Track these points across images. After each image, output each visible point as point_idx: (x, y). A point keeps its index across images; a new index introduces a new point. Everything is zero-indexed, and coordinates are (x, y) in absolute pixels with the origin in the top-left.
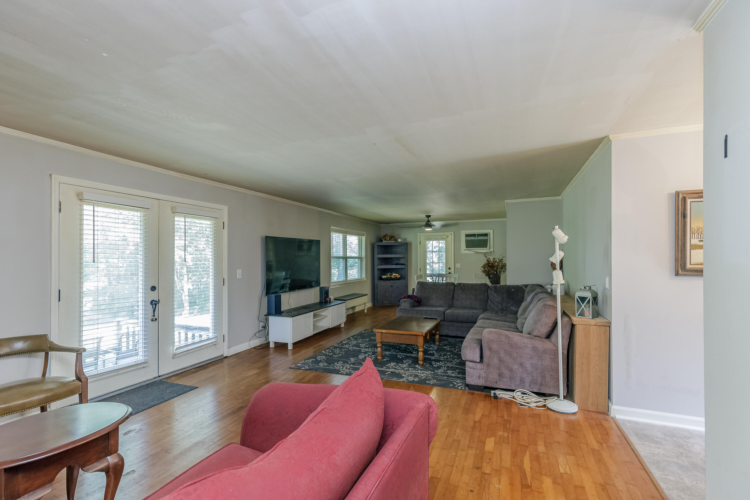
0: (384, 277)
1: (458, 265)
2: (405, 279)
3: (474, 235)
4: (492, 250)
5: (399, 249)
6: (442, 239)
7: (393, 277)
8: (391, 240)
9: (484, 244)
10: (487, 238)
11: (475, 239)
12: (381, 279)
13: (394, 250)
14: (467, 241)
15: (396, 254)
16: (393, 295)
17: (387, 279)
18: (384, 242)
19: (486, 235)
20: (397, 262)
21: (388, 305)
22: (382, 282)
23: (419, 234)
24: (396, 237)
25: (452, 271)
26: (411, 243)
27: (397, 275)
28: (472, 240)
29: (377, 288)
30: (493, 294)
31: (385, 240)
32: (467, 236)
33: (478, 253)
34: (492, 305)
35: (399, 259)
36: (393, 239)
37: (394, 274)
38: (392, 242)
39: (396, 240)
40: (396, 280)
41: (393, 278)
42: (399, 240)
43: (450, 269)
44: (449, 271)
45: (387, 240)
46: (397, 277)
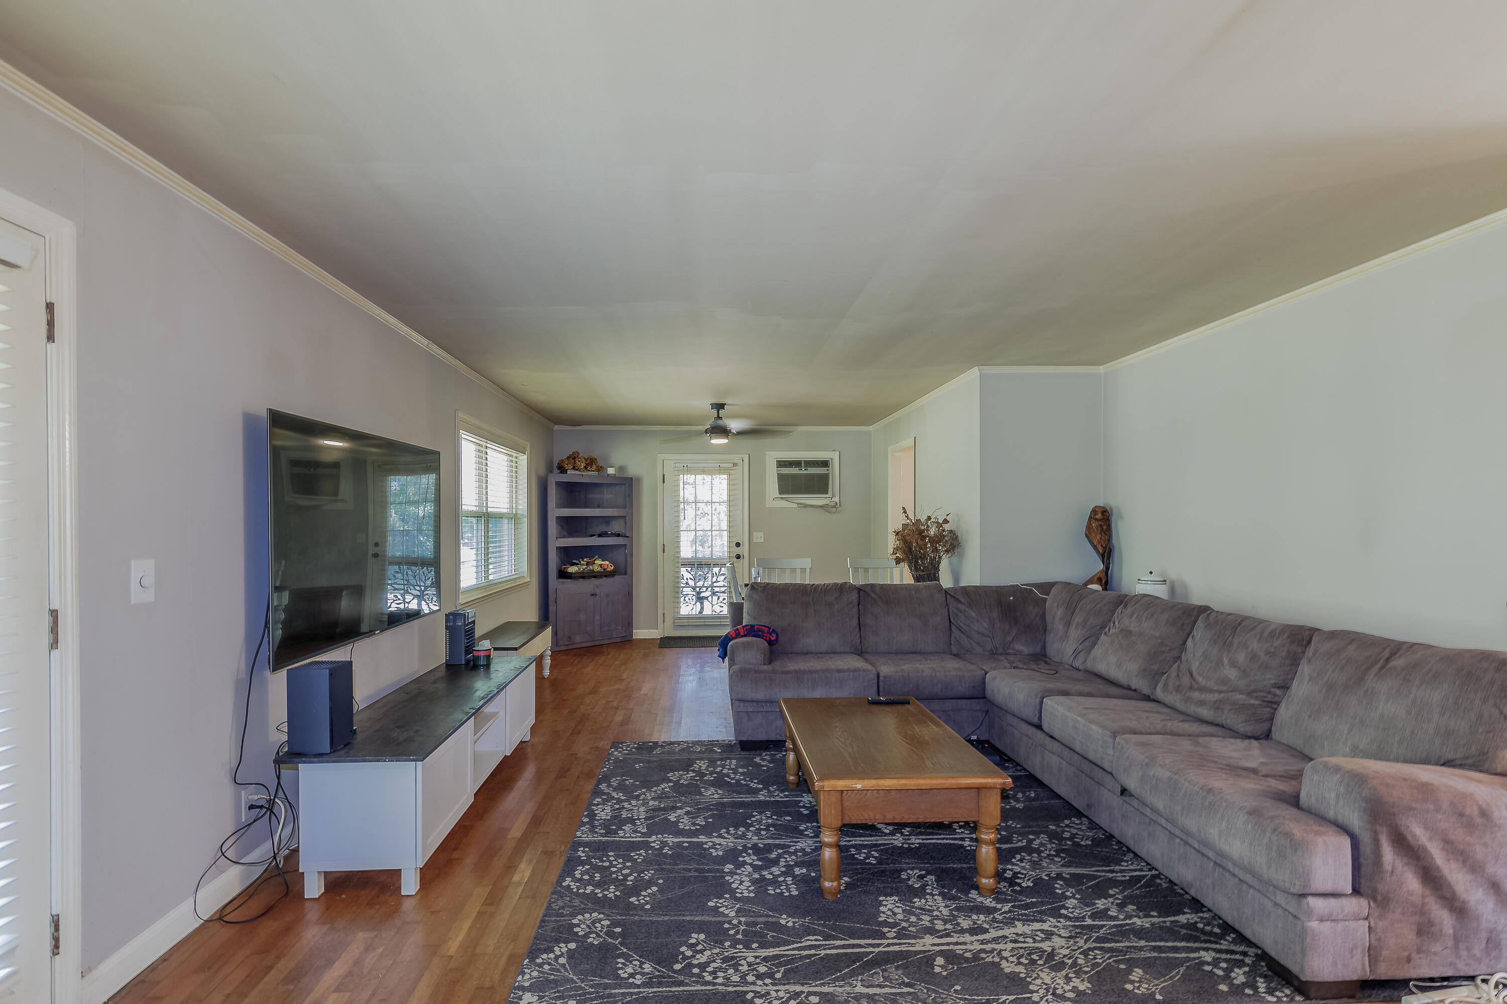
0: (572, 569)
1: (759, 537)
2: (626, 574)
3: (797, 464)
4: (837, 499)
5: (607, 495)
6: (721, 471)
7: (596, 568)
8: (589, 469)
9: (819, 485)
10: (828, 470)
11: (801, 472)
12: (563, 575)
13: (594, 496)
14: (781, 478)
15: (599, 507)
16: (597, 618)
17: (583, 576)
18: (572, 475)
19: (825, 464)
20: (602, 528)
21: (585, 645)
22: (569, 584)
23: (660, 457)
24: (600, 463)
25: (744, 550)
26: (639, 480)
27: (607, 563)
28: (793, 476)
29: (556, 602)
31: (574, 468)
32: (781, 464)
33: (806, 506)
35: (607, 520)
36: (594, 467)
37: (599, 562)
38: (589, 476)
39: (600, 469)
40: (606, 576)
41: (598, 572)
42: (611, 471)
43: (738, 545)
44: (738, 551)
45: (577, 470)
46: (608, 569)
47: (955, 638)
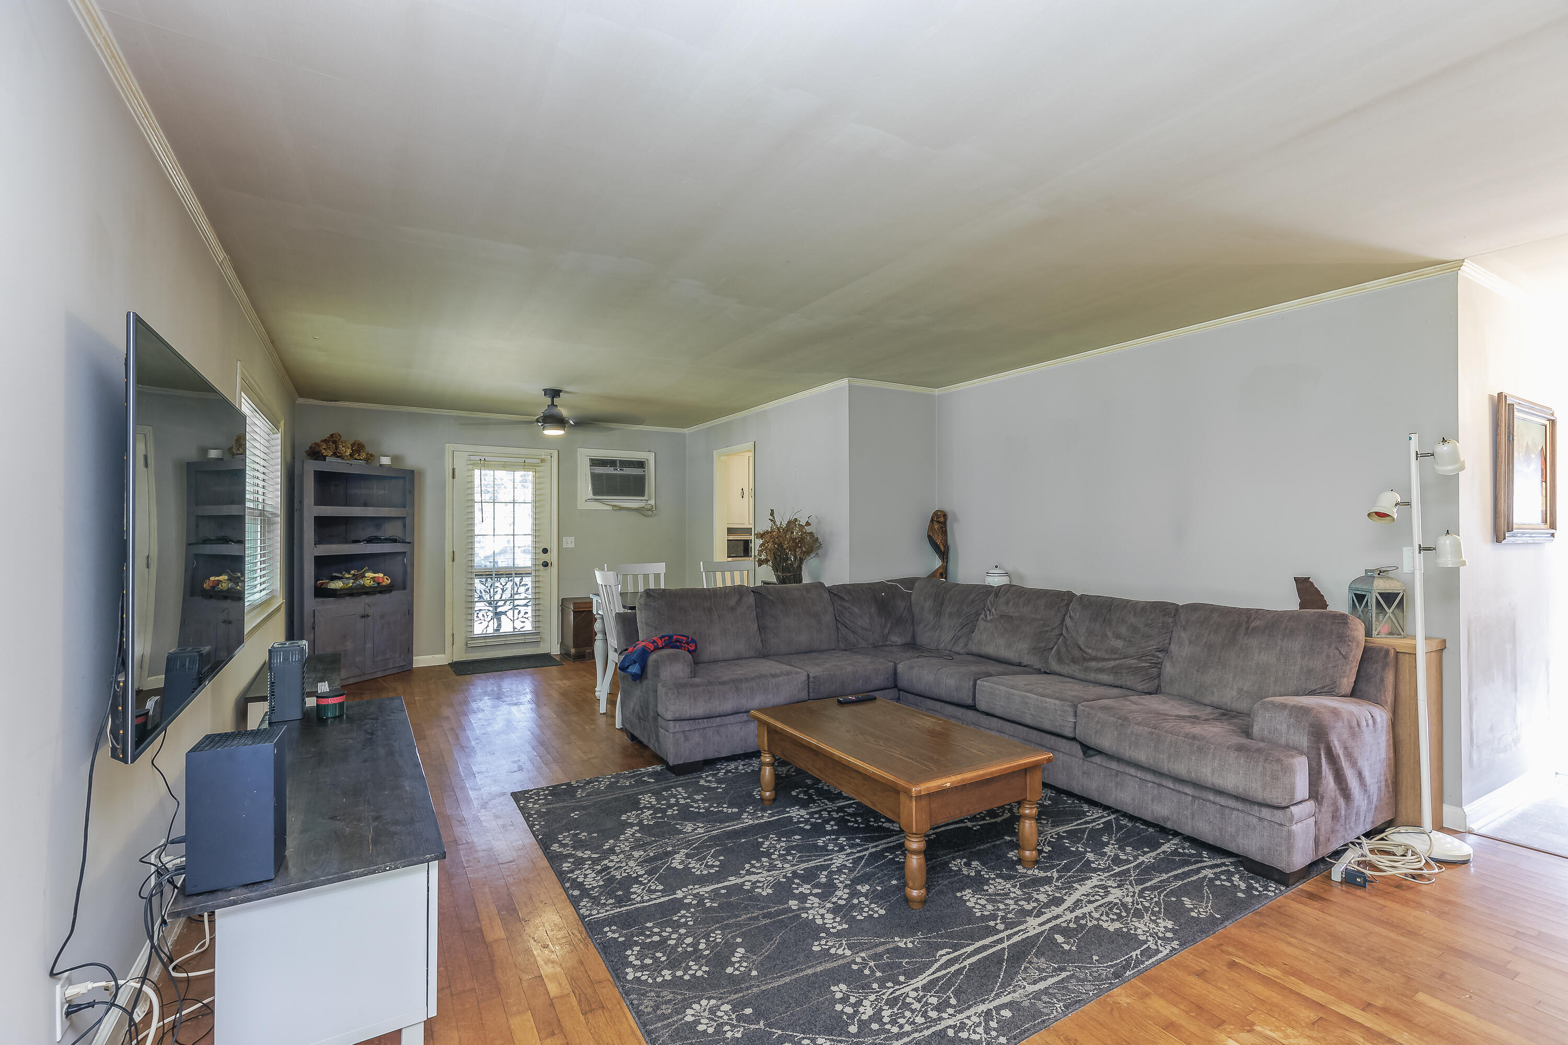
0: (337, 585)
1: (569, 542)
2: (404, 588)
3: (612, 463)
4: (652, 502)
5: (377, 491)
6: (525, 466)
7: (367, 582)
8: (356, 456)
9: (636, 486)
10: (644, 471)
11: (616, 472)
12: (321, 592)
13: (359, 491)
14: (595, 478)
15: (365, 505)
16: (369, 645)
17: (351, 593)
18: (331, 464)
19: (641, 464)
20: (370, 532)
21: (352, 681)
22: (331, 606)
23: (449, 447)
24: (369, 449)
25: (553, 557)
26: (421, 473)
27: (381, 575)
28: (609, 476)
29: (314, 628)
30: (849, 608)
31: (335, 455)
32: (595, 462)
33: (621, 509)
34: (851, 637)
35: (378, 521)
36: (363, 456)
37: (370, 575)
38: (356, 467)
39: (370, 458)
40: (380, 592)
41: (370, 587)
42: (386, 461)
43: (545, 551)
44: (545, 557)
45: (339, 457)
46: (384, 584)
47: (842, 634)
